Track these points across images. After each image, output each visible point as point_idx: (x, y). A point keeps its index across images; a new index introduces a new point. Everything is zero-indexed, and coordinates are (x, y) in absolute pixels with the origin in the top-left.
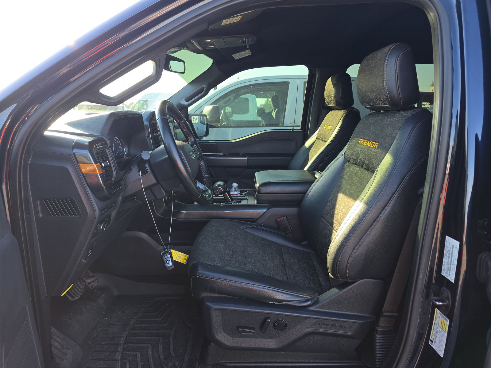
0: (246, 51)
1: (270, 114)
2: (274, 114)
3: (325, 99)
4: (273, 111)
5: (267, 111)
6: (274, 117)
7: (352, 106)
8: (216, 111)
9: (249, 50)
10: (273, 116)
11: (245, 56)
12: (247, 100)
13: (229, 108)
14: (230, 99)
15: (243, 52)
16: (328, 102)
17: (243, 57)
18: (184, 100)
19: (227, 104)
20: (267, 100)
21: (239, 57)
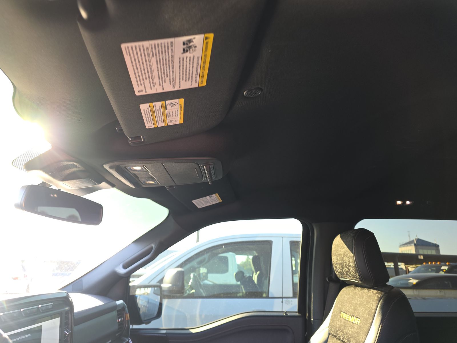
0: (213, 195)
1: (251, 278)
2: (255, 278)
3: (335, 268)
4: (254, 274)
5: (247, 275)
6: (256, 282)
7: (387, 284)
8: (180, 278)
9: (217, 194)
10: (253, 281)
11: (212, 204)
12: (226, 258)
13: (204, 269)
14: (205, 259)
15: (208, 197)
16: (342, 273)
17: (210, 205)
18: (121, 266)
19: (201, 263)
20: (248, 258)
21: (203, 205)
